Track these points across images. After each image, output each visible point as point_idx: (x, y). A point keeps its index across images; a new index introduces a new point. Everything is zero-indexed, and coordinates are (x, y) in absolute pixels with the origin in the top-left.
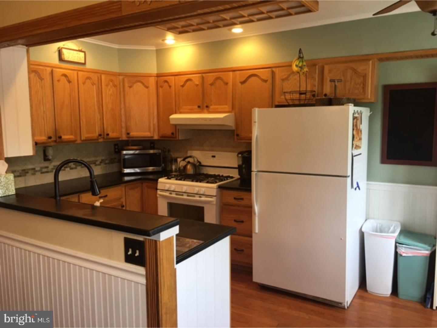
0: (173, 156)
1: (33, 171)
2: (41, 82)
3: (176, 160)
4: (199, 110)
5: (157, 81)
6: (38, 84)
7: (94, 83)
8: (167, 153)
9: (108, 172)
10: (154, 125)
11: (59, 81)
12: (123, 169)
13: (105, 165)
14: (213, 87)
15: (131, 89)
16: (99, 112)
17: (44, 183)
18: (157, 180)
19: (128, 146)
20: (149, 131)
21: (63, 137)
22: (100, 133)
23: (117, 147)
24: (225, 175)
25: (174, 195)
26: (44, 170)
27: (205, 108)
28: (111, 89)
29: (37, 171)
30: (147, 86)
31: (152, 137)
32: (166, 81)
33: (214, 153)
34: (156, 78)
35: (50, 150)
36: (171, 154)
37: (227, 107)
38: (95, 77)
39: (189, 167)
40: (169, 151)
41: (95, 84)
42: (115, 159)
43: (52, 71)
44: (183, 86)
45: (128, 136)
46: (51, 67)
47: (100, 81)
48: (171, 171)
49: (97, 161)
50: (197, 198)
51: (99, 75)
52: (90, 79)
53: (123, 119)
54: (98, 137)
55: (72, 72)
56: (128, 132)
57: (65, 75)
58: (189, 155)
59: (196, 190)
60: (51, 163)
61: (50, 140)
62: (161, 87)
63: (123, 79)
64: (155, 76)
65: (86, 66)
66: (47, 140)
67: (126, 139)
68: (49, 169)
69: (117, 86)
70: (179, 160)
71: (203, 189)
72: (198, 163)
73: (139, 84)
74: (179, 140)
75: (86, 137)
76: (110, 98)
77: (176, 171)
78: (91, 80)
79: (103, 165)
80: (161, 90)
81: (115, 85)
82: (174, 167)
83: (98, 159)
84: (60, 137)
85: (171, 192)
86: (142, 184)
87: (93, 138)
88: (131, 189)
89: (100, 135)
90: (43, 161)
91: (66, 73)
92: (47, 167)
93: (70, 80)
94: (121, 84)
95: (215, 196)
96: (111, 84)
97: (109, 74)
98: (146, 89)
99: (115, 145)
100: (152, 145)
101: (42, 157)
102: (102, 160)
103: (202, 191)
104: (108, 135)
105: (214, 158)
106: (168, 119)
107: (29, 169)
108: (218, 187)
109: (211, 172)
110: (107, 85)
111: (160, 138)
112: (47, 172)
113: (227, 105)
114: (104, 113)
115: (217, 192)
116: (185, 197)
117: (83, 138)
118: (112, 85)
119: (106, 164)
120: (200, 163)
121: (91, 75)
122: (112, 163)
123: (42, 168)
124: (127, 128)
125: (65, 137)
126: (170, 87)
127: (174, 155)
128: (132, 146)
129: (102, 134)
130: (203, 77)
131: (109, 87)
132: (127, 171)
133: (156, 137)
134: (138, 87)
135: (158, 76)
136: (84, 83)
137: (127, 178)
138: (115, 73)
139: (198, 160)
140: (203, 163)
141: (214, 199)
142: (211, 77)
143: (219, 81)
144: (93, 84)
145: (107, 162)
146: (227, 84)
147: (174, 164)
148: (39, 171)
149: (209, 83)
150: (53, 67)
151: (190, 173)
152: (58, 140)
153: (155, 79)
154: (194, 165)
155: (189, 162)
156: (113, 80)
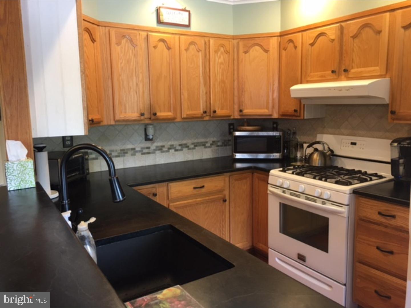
0: (299, 140)
1: (133, 151)
2: (133, 50)
3: (302, 147)
4: (334, 76)
5: (280, 42)
6: (131, 52)
7: (199, 49)
8: (292, 136)
9: (220, 156)
10: (273, 99)
11: (155, 47)
12: (234, 154)
13: (216, 148)
14: (356, 40)
15: (247, 54)
16: (205, 84)
17: (144, 165)
18: (268, 171)
19: (243, 126)
20: (267, 108)
21: (158, 114)
22: (205, 110)
23: (232, 127)
24: (369, 172)
25: (287, 195)
26: (145, 151)
27: (343, 72)
28: (222, 57)
29: (137, 152)
30: (266, 49)
31: (271, 115)
32: (291, 41)
33: (354, 139)
34: (279, 37)
35: (150, 128)
36: (298, 137)
37: (377, 70)
38: (201, 42)
39: (316, 156)
40: (294, 133)
41: (201, 51)
42: (229, 140)
43: (147, 35)
44: (312, 45)
45: (241, 113)
46: (147, 31)
47: (207, 46)
48: (295, 160)
49: (207, 142)
50: (319, 204)
51: (207, 39)
52: (195, 44)
53: (236, 93)
54: (202, 115)
55: (173, 36)
56: (241, 108)
57: (162, 40)
58: (318, 140)
59: (317, 192)
60: (153, 143)
61: (142, 118)
62: (285, 49)
63: (238, 43)
64: (278, 36)
65: (190, 29)
66: (139, 117)
67: (239, 117)
68: (151, 149)
69: (229, 53)
70: (305, 146)
71: (328, 192)
72: (330, 152)
73: (257, 48)
74: (304, 119)
75: (187, 115)
76: (220, 68)
77: (301, 161)
78: (196, 46)
79: (214, 148)
80: (284, 53)
81: (227, 51)
82: (299, 155)
83: (208, 140)
84: (155, 114)
85: (285, 189)
86: (253, 173)
87: (197, 116)
88: (236, 180)
89: (205, 112)
90: (144, 140)
91: (164, 38)
92: (148, 148)
93: (170, 46)
94: (236, 50)
95: (348, 205)
96: (222, 49)
97: (219, 38)
98: (266, 54)
99: (230, 125)
100: (275, 125)
101: (144, 136)
102: (214, 142)
103: (326, 195)
104: (215, 112)
105: (354, 146)
106: (289, 91)
107: (128, 149)
108: (352, 192)
109: (349, 165)
110: (216, 52)
111: (280, 117)
112: (149, 153)
113: (378, 66)
114: (211, 86)
115: (350, 199)
116: (302, 200)
117: (184, 115)
118: (223, 51)
119: (218, 146)
120: (332, 151)
121: (197, 40)
122: (226, 145)
123: (142, 148)
124: (240, 104)
125: (161, 114)
126: (296, 47)
127: (300, 138)
128: (248, 126)
129: (208, 111)
130: (342, 29)
131: (219, 53)
132: (238, 156)
133: (275, 116)
134: (256, 51)
135: (282, 35)
136: (187, 50)
137: (238, 165)
138: (228, 36)
139: (329, 148)
140: (337, 152)
141: (344, 210)
142: (354, 26)
143: (367, 29)
144: (199, 51)
145: (219, 144)
146: (379, 32)
147: (300, 151)
148: (140, 151)
149: (352, 35)
150: (148, 31)
151: (317, 165)
152: (153, 117)
153: (278, 40)
154: (323, 154)
155: (316, 150)
156: (224, 45)
